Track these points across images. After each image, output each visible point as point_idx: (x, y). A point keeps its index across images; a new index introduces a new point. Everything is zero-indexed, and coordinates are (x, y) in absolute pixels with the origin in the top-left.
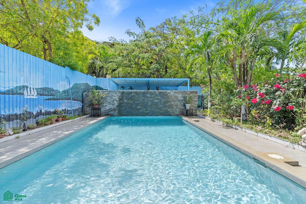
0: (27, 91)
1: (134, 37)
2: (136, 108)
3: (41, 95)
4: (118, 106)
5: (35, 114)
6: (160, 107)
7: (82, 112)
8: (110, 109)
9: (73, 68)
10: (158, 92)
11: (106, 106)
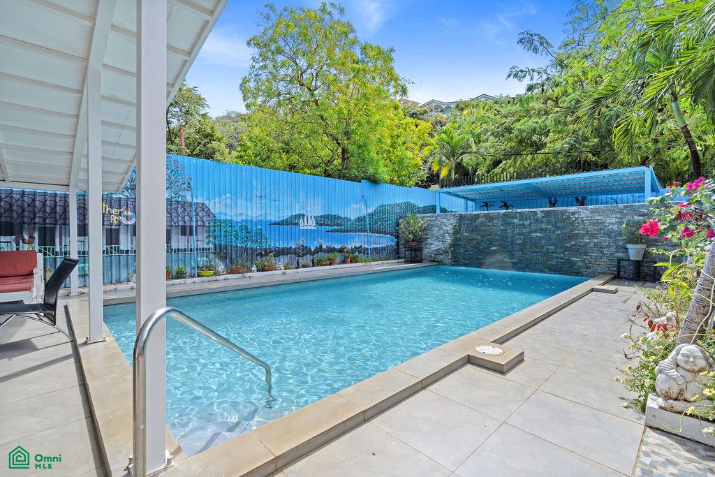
0: (304, 221)
1: (532, 79)
2: (488, 250)
3: (321, 225)
4: (451, 246)
5: (313, 250)
6: (547, 249)
7: (395, 253)
8: (438, 250)
9: (374, 181)
10: (541, 212)
11: (431, 244)
